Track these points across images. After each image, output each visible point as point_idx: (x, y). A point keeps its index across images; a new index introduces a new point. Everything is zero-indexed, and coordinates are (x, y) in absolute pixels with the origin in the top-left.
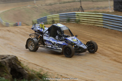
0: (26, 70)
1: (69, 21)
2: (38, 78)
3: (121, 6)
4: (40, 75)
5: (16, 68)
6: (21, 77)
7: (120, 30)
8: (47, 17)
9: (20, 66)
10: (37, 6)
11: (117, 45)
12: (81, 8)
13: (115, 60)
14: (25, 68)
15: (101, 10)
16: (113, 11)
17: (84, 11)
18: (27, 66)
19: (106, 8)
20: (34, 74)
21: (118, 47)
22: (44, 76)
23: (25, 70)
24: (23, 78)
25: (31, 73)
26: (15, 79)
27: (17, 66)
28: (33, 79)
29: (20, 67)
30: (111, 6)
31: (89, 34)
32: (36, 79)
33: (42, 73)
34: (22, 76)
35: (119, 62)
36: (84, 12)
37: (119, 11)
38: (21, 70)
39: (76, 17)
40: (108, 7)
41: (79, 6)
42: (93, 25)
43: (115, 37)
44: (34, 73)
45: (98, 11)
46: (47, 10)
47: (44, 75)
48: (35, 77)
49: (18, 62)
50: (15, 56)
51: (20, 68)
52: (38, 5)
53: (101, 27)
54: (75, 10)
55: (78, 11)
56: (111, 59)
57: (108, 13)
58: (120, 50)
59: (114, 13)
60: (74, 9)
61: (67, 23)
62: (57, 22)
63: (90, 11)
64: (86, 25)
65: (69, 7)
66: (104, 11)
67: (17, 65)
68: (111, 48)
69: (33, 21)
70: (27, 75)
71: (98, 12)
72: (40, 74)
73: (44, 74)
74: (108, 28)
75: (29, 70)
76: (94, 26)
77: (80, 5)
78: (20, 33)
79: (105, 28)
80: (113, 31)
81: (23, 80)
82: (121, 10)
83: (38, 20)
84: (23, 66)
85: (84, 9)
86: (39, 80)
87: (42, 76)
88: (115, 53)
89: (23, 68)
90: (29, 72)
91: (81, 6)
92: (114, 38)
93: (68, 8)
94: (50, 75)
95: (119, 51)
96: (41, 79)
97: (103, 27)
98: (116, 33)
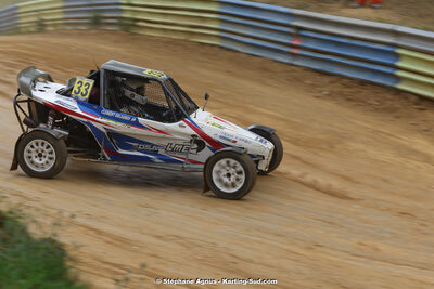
1: (97, 22)
7: (279, 58)
8: (17, 8)
22: (11, 219)
33: (3, 208)
39: (121, 10)
42: (182, 37)
43: (262, 83)
47: (10, 215)
53: (213, 45)
61: (90, 30)
62: (54, 25)
64: (158, 40)
73: (11, 213)
74: (239, 49)
76: (185, 41)
79: (228, 49)
92: (259, 88)
97: (221, 47)
98: (265, 69)
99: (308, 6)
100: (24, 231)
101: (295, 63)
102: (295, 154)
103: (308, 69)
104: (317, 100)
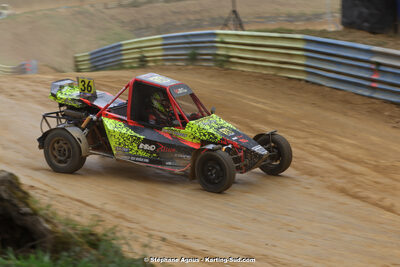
0: (47, 221)
1: (193, 58)
2: (86, 247)
3: (365, 11)
4: (92, 238)
5: (14, 214)
6: (31, 244)
7: (360, 91)
8: (121, 45)
9: (27, 205)
10: (92, 10)
11: (351, 142)
12: (234, 16)
13: (343, 191)
14: (42, 213)
15: (301, 25)
16: (341, 28)
17: (246, 27)
18: (49, 206)
19: (318, 16)
20: (71, 232)
21: (353, 145)
22: (106, 241)
23: (41, 220)
24: (33, 247)
25: (61, 228)
26: (10, 249)
27: (15, 206)
28: (67, 250)
29: (25, 209)
30: (332, 13)
31: (258, 102)
32: (77, 249)
33: (99, 230)
34: (33, 240)
35: (355, 197)
36: (244, 30)
37: (360, 28)
38: (28, 218)
39: (216, 48)
40: (324, 13)
41: (226, 12)
42: (272, 72)
43: (345, 114)
44: (74, 228)
45: (292, 28)
46: (123, 22)
47: (105, 238)
48: (76, 244)
49: (21, 194)
50: (11, 174)
51: (25, 214)
52: (92, 6)
53: (300, 80)
54: (214, 23)
55: (225, 26)
56: (328, 187)
57: (323, 33)
58: (360, 156)
59: (342, 36)
60: (213, 19)
61: (187, 65)
62: (155, 61)
63: (262, 27)
64: (250, 75)
65: (196, 12)
66: (310, 28)
67: (16, 201)
68: (331, 151)
69: (76, 58)
70: (50, 236)
71: (290, 32)
72: (92, 234)
73: (105, 235)
74: (323, 83)
75: (55, 221)
76: (274, 75)
77: (231, 9)
78: (33, 97)
79: (314, 83)
80: (340, 93)
81: (35, 253)
82: (366, 24)
83: (92, 54)
84: (36, 206)
85: (243, 20)
86: (88, 252)
87: (99, 240)
88: (343, 165)
89: (35, 213)
90: (55, 225)
91: (234, 12)
92: (342, 119)
93: (192, 17)
94: (124, 238)
95: (358, 162)
96: (94, 252)
97: (307, 81)
98: (347, 102)
99: (386, 43)
100: (118, 252)
101: (375, 95)
102: (377, 180)
103: (386, 101)
104: (395, 130)
